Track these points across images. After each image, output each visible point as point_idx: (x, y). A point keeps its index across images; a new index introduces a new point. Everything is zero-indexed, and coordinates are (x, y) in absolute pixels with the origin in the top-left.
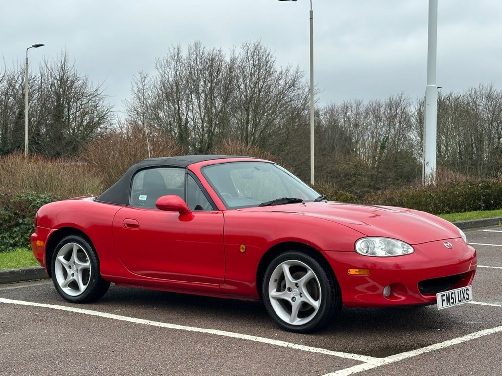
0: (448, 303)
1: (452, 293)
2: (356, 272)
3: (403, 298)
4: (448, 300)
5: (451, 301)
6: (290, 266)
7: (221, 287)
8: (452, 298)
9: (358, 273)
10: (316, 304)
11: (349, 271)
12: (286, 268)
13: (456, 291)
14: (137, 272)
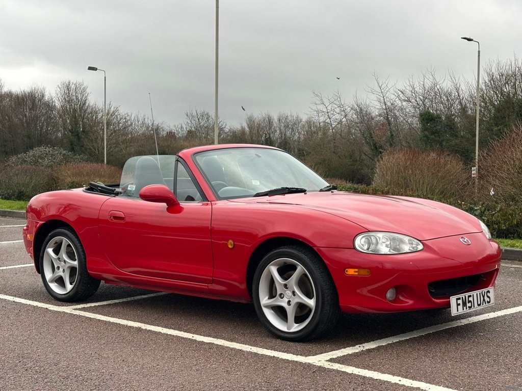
0: (465, 308)
1: (469, 296)
2: (355, 272)
3: (411, 302)
4: (464, 304)
5: (469, 305)
6: (277, 267)
7: (210, 287)
8: (469, 302)
9: (357, 274)
10: (311, 303)
11: (347, 271)
12: (273, 270)
13: (474, 293)
14: (124, 269)
